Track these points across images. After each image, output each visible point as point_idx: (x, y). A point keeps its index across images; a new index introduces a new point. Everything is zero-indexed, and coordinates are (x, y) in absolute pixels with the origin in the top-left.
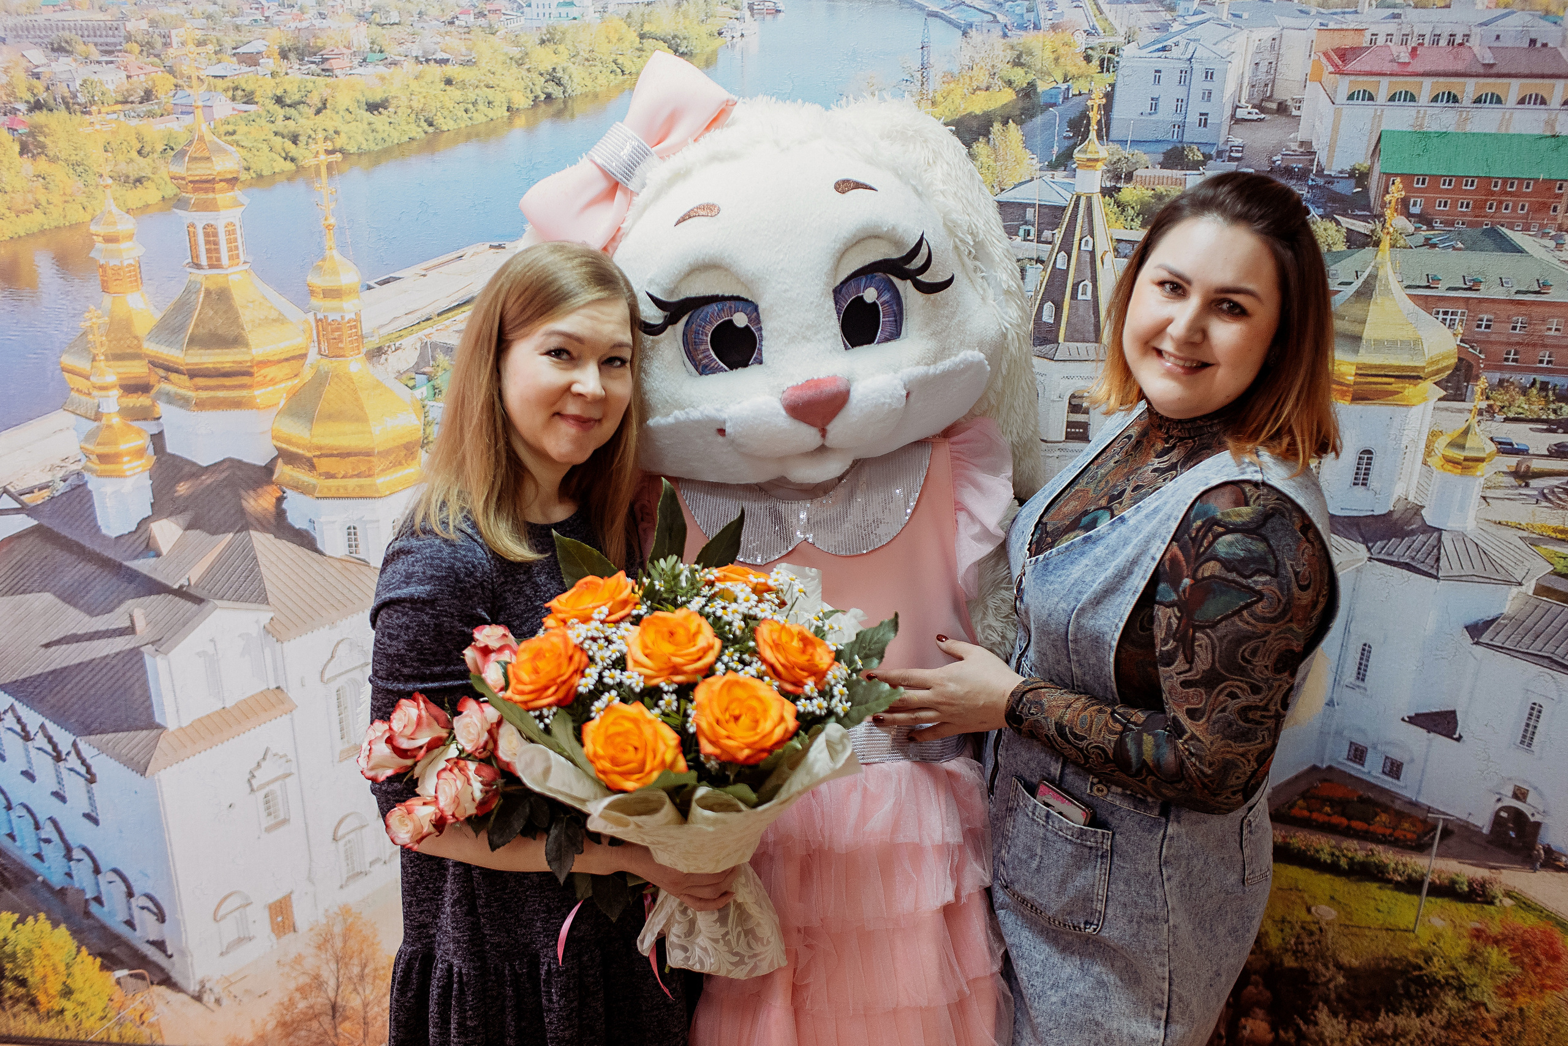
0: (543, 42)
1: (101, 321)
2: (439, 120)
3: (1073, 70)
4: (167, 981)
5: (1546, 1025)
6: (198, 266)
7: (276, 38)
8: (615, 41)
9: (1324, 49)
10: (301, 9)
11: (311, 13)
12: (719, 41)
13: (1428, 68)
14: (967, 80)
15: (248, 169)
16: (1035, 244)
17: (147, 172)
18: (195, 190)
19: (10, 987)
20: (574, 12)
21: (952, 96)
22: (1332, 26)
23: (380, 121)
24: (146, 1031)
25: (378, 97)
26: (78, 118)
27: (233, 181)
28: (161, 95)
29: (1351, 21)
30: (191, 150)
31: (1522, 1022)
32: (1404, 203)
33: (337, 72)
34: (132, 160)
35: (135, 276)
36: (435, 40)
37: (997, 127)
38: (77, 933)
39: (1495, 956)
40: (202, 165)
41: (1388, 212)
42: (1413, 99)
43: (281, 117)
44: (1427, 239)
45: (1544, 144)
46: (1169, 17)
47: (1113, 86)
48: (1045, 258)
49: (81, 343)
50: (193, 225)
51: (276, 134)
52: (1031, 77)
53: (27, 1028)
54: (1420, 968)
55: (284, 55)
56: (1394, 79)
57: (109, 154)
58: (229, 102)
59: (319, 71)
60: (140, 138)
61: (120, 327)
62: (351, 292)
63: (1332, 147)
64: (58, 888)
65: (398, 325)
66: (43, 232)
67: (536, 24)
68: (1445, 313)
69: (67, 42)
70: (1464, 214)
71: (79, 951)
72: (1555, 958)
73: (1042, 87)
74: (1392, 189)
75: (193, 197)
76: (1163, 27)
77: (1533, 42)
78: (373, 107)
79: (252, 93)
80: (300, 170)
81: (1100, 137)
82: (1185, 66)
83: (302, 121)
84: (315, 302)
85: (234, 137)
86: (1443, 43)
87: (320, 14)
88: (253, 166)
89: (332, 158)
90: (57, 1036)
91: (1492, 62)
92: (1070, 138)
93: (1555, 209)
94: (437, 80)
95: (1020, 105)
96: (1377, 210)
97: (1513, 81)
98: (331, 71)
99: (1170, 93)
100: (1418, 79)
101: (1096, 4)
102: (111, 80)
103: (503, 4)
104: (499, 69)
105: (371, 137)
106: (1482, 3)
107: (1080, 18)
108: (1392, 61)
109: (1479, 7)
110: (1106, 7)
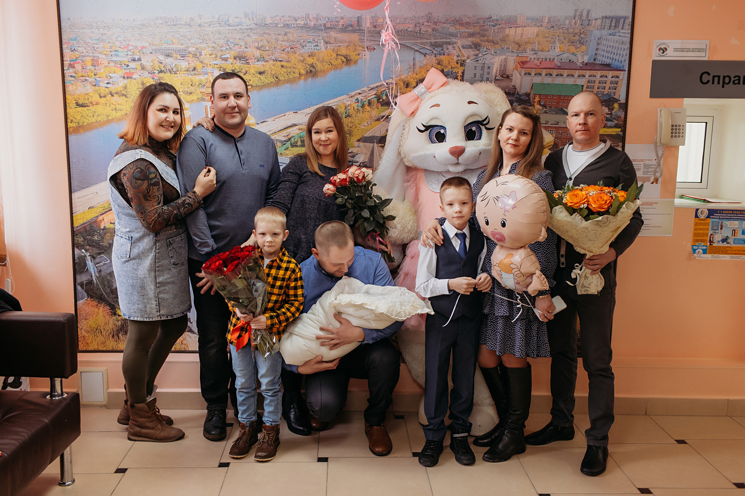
0: (309, 56)
2: (279, 77)
3: (453, 66)
4: (191, 331)
7: (233, 53)
8: (329, 56)
9: (518, 61)
10: (240, 46)
11: (243, 47)
12: (358, 57)
13: (544, 67)
14: (426, 68)
17: (194, 91)
20: (318, 48)
21: (421, 72)
22: (520, 55)
23: (262, 77)
24: (183, 346)
25: (262, 70)
26: (173, 75)
28: (199, 70)
29: (525, 55)
30: (207, 85)
32: (539, 101)
33: (251, 63)
34: (189, 87)
35: (189, 120)
36: (279, 55)
41: (535, 104)
42: (541, 75)
44: (545, 111)
45: (574, 87)
46: (478, 52)
47: (464, 70)
50: (207, 106)
52: (442, 68)
55: (235, 58)
56: (536, 69)
57: (182, 85)
59: (245, 63)
60: (191, 81)
63: (521, 87)
67: (307, 51)
68: (550, 131)
69: (171, 54)
70: (554, 105)
73: (445, 70)
74: (536, 98)
76: (477, 55)
77: (570, 61)
78: (260, 73)
82: (483, 65)
86: (548, 60)
91: (560, 65)
94: (279, 66)
96: (533, 104)
97: (565, 70)
98: (249, 63)
99: (479, 72)
100: (542, 70)
101: (459, 48)
102: (184, 65)
103: (298, 46)
104: (297, 63)
105: (260, 82)
106: (557, 50)
107: (455, 52)
108: (535, 65)
109: (557, 51)
110: (462, 50)
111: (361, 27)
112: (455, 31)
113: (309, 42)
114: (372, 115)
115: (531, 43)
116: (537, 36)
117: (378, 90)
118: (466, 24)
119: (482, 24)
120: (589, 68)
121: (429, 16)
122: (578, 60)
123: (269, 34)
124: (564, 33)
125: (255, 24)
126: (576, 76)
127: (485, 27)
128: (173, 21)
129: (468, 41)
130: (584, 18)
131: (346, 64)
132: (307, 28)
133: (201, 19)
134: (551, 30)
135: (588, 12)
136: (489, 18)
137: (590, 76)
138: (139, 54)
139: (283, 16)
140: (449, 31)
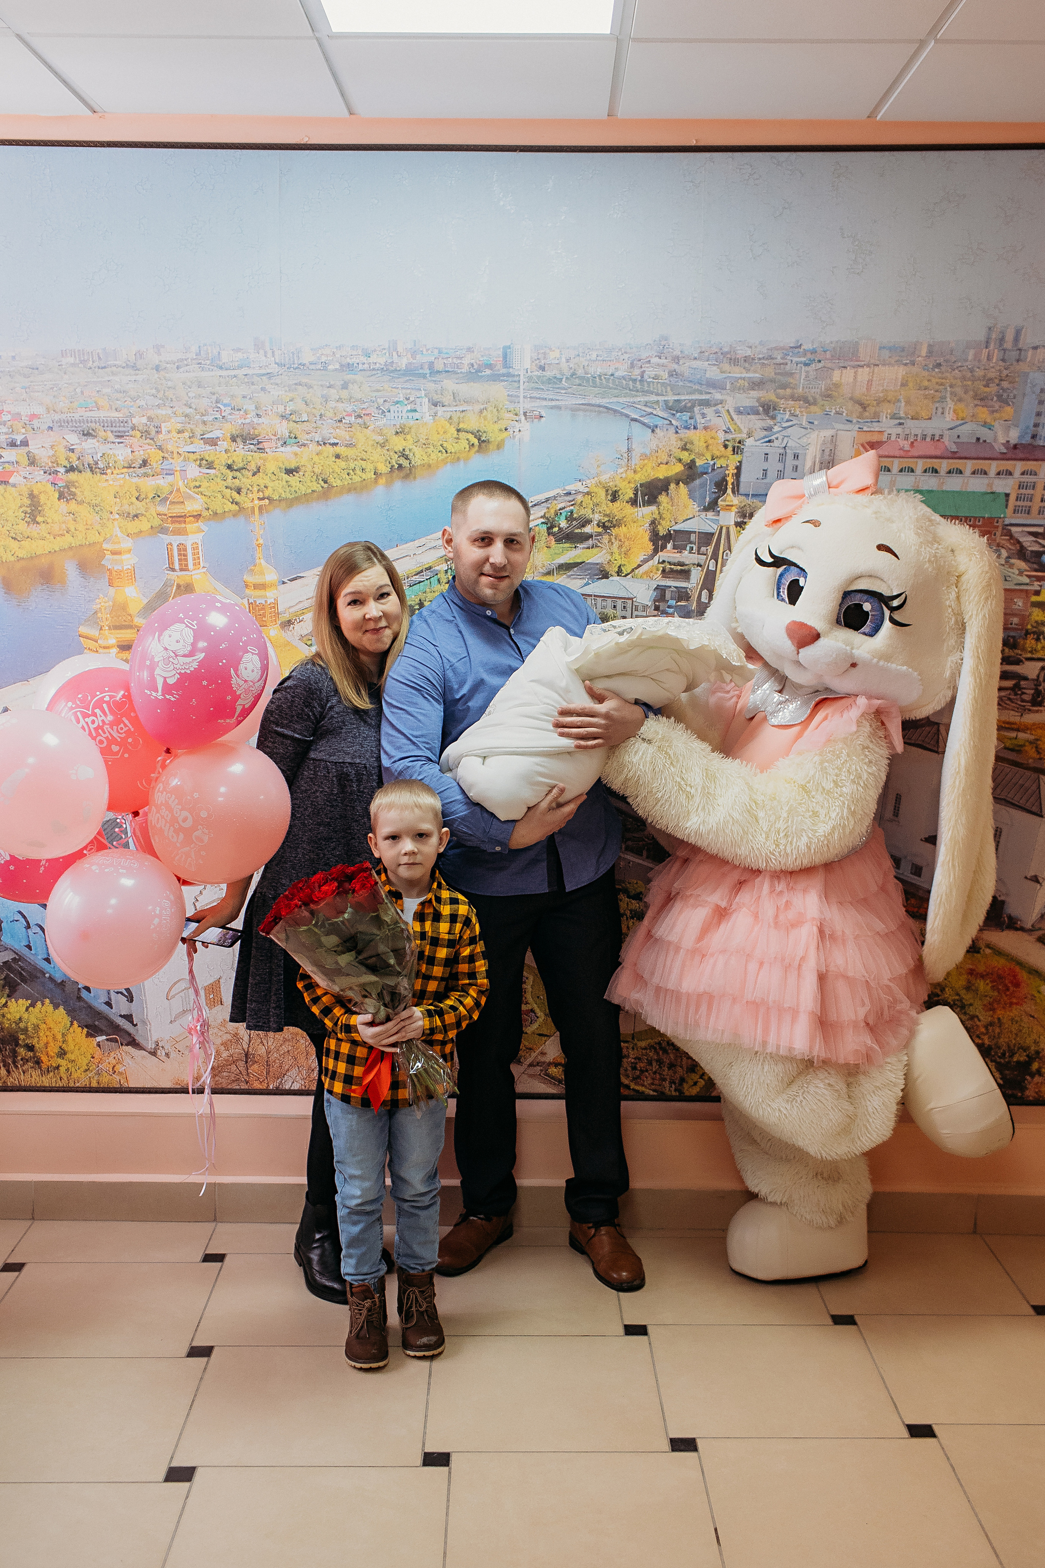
0: (397, 433)
1: (107, 604)
2: (331, 480)
3: (717, 453)
4: (133, 1043)
5: (1014, 1028)
6: (173, 570)
7: (229, 429)
8: (442, 433)
9: (861, 442)
10: (245, 411)
11: (252, 414)
12: (505, 434)
13: (921, 453)
14: (655, 458)
15: (208, 509)
16: (696, 555)
17: (142, 511)
18: (173, 522)
19: (22, 1051)
20: (416, 416)
21: (646, 467)
22: (865, 429)
23: (293, 480)
24: (117, 1077)
25: (293, 466)
26: (98, 477)
27: (198, 517)
28: (154, 465)
29: (876, 427)
30: (171, 497)
31: (1000, 1027)
33: (268, 450)
34: (132, 503)
35: (131, 576)
36: (329, 431)
37: (672, 486)
38: (70, 1012)
39: (982, 986)
40: (178, 506)
42: (912, 471)
43: (231, 477)
45: (988, 496)
46: (772, 423)
47: (740, 462)
48: (702, 564)
49: (93, 619)
50: (171, 544)
51: (227, 487)
52: (692, 457)
53: (33, 1080)
54: (938, 996)
55: (234, 439)
56: (901, 460)
57: (118, 500)
58: (197, 467)
59: (256, 449)
60: (138, 489)
61: (121, 608)
62: (272, 585)
64: (59, 981)
65: (301, 606)
66: (71, 548)
67: (393, 422)
69: (93, 430)
71: (72, 1024)
72: (1017, 985)
73: (699, 463)
75: (171, 527)
76: (769, 429)
77: (978, 439)
78: (289, 472)
79: (213, 462)
80: (242, 509)
81: (733, 492)
82: (782, 451)
83: (244, 480)
84: (248, 591)
85: (199, 489)
86: (928, 439)
87: (257, 415)
88: (211, 507)
89: (262, 503)
90: (54, 1085)
91: (956, 450)
92: (715, 492)
93: (995, 535)
94: (331, 455)
95: (687, 472)
97: (968, 461)
98: (264, 449)
99: (774, 466)
100: (915, 460)
101: (730, 415)
102: (121, 454)
103: (373, 410)
104: (369, 449)
105: (288, 490)
106: (949, 416)
107: (721, 423)
108: (900, 449)
109: (948, 419)
110: (735, 417)
111: (511, 370)
112: (721, 376)
113: (397, 402)
114: (537, 563)
115: (889, 401)
116: (903, 385)
117: (548, 508)
118: (745, 361)
119: (779, 360)
120: (1021, 455)
121: (663, 343)
122: (995, 440)
123: (311, 387)
124: (964, 378)
125: (276, 363)
126: (992, 472)
127: (788, 367)
128: (100, 358)
129: (749, 399)
130: (1008, 345)
131: (478, 451)
132: (392, 371)
133: (159, 354)
134: (934, 374)
135: (1018, 333)
136: (796, 347)
137: (1023, 474)
138: (23, 431)
139: (339, 348)
140: (707, 376)
